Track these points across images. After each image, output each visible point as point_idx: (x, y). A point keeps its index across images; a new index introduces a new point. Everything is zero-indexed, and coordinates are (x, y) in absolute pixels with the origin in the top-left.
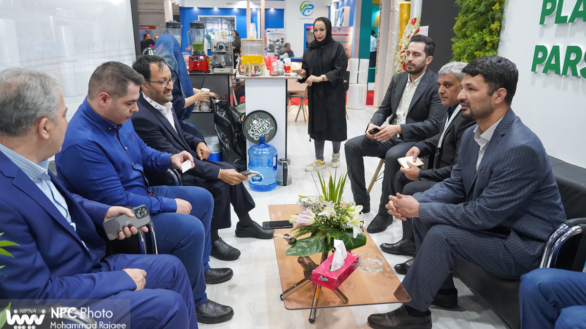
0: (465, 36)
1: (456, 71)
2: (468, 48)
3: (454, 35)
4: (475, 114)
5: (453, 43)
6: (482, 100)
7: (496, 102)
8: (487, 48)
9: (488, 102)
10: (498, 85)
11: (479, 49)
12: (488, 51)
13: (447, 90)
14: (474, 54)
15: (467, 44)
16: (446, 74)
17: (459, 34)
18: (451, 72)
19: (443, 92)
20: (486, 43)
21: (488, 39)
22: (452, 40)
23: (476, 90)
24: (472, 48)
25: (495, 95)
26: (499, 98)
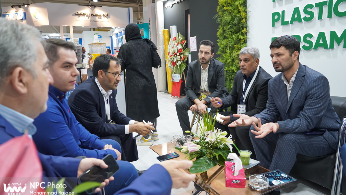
0: (225, 38)
1: (251, 52)
2: (229, 44)
3: (219, 38)
4: (285, 68)
5: (218, 42)
6: (288, 59)
7: (295, 59)
8: (242, 43)
9: (291, 60)
10: (293, 50)
11: (236, 43)
12: (242, 44)
13: (246, 64)
14: (234, 47)
15: (228, 42)
16: (246, 54)
17: (221, 38)
18: (249, 53)
19: (244, 65)
20: (240, 40)
21: (242, 38)
22: (217, 40)
23: (283, 55)
24: (232, 43)
25: (293, 55)
26: (296, 57)
